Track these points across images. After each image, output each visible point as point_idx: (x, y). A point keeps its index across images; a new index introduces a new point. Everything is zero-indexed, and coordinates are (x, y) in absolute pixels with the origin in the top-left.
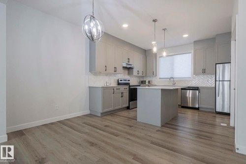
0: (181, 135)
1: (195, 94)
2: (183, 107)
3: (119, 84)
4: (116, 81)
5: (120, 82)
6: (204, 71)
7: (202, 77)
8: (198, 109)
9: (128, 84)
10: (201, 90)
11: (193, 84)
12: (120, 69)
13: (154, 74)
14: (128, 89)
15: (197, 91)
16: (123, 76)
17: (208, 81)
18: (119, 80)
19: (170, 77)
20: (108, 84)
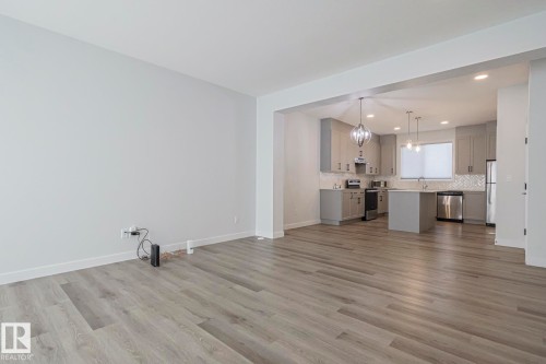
0: (443, 247)
1: (458, 201)
2: (439, 219)
3: (347, 186)
4: (344, 183)
5: (349, 184)
6: (470, 170)
7: (467, 176)
8: (461, 221)
10: (466, 196)
11: (455, 187)
12: (352, 167)
13: (393, 172)
14: (364, 194)
15: (461, 198)
16: (352, 176)
17: (476, 183)
18: (349, 181)
19: (418, 176)
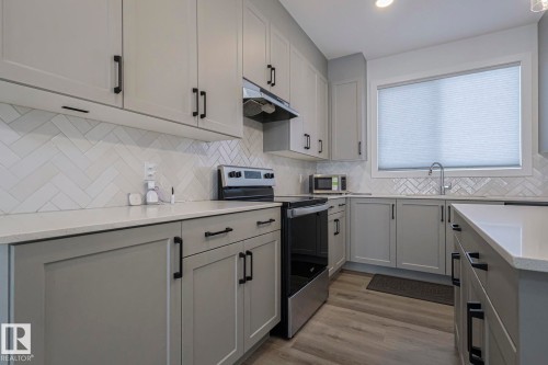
3: (222, 193)
4: (209, 179)
5: (228, 182)
9: (265, 194)
12: (227, 115)
13: (362, 151)
14: (277, 225)
16: (241, 152)
18: (226, 172)
20: (152, 197)
